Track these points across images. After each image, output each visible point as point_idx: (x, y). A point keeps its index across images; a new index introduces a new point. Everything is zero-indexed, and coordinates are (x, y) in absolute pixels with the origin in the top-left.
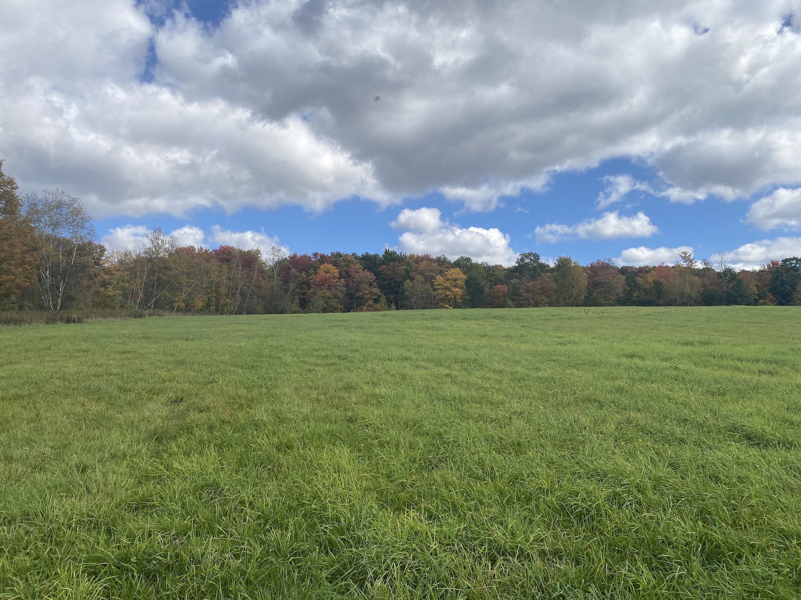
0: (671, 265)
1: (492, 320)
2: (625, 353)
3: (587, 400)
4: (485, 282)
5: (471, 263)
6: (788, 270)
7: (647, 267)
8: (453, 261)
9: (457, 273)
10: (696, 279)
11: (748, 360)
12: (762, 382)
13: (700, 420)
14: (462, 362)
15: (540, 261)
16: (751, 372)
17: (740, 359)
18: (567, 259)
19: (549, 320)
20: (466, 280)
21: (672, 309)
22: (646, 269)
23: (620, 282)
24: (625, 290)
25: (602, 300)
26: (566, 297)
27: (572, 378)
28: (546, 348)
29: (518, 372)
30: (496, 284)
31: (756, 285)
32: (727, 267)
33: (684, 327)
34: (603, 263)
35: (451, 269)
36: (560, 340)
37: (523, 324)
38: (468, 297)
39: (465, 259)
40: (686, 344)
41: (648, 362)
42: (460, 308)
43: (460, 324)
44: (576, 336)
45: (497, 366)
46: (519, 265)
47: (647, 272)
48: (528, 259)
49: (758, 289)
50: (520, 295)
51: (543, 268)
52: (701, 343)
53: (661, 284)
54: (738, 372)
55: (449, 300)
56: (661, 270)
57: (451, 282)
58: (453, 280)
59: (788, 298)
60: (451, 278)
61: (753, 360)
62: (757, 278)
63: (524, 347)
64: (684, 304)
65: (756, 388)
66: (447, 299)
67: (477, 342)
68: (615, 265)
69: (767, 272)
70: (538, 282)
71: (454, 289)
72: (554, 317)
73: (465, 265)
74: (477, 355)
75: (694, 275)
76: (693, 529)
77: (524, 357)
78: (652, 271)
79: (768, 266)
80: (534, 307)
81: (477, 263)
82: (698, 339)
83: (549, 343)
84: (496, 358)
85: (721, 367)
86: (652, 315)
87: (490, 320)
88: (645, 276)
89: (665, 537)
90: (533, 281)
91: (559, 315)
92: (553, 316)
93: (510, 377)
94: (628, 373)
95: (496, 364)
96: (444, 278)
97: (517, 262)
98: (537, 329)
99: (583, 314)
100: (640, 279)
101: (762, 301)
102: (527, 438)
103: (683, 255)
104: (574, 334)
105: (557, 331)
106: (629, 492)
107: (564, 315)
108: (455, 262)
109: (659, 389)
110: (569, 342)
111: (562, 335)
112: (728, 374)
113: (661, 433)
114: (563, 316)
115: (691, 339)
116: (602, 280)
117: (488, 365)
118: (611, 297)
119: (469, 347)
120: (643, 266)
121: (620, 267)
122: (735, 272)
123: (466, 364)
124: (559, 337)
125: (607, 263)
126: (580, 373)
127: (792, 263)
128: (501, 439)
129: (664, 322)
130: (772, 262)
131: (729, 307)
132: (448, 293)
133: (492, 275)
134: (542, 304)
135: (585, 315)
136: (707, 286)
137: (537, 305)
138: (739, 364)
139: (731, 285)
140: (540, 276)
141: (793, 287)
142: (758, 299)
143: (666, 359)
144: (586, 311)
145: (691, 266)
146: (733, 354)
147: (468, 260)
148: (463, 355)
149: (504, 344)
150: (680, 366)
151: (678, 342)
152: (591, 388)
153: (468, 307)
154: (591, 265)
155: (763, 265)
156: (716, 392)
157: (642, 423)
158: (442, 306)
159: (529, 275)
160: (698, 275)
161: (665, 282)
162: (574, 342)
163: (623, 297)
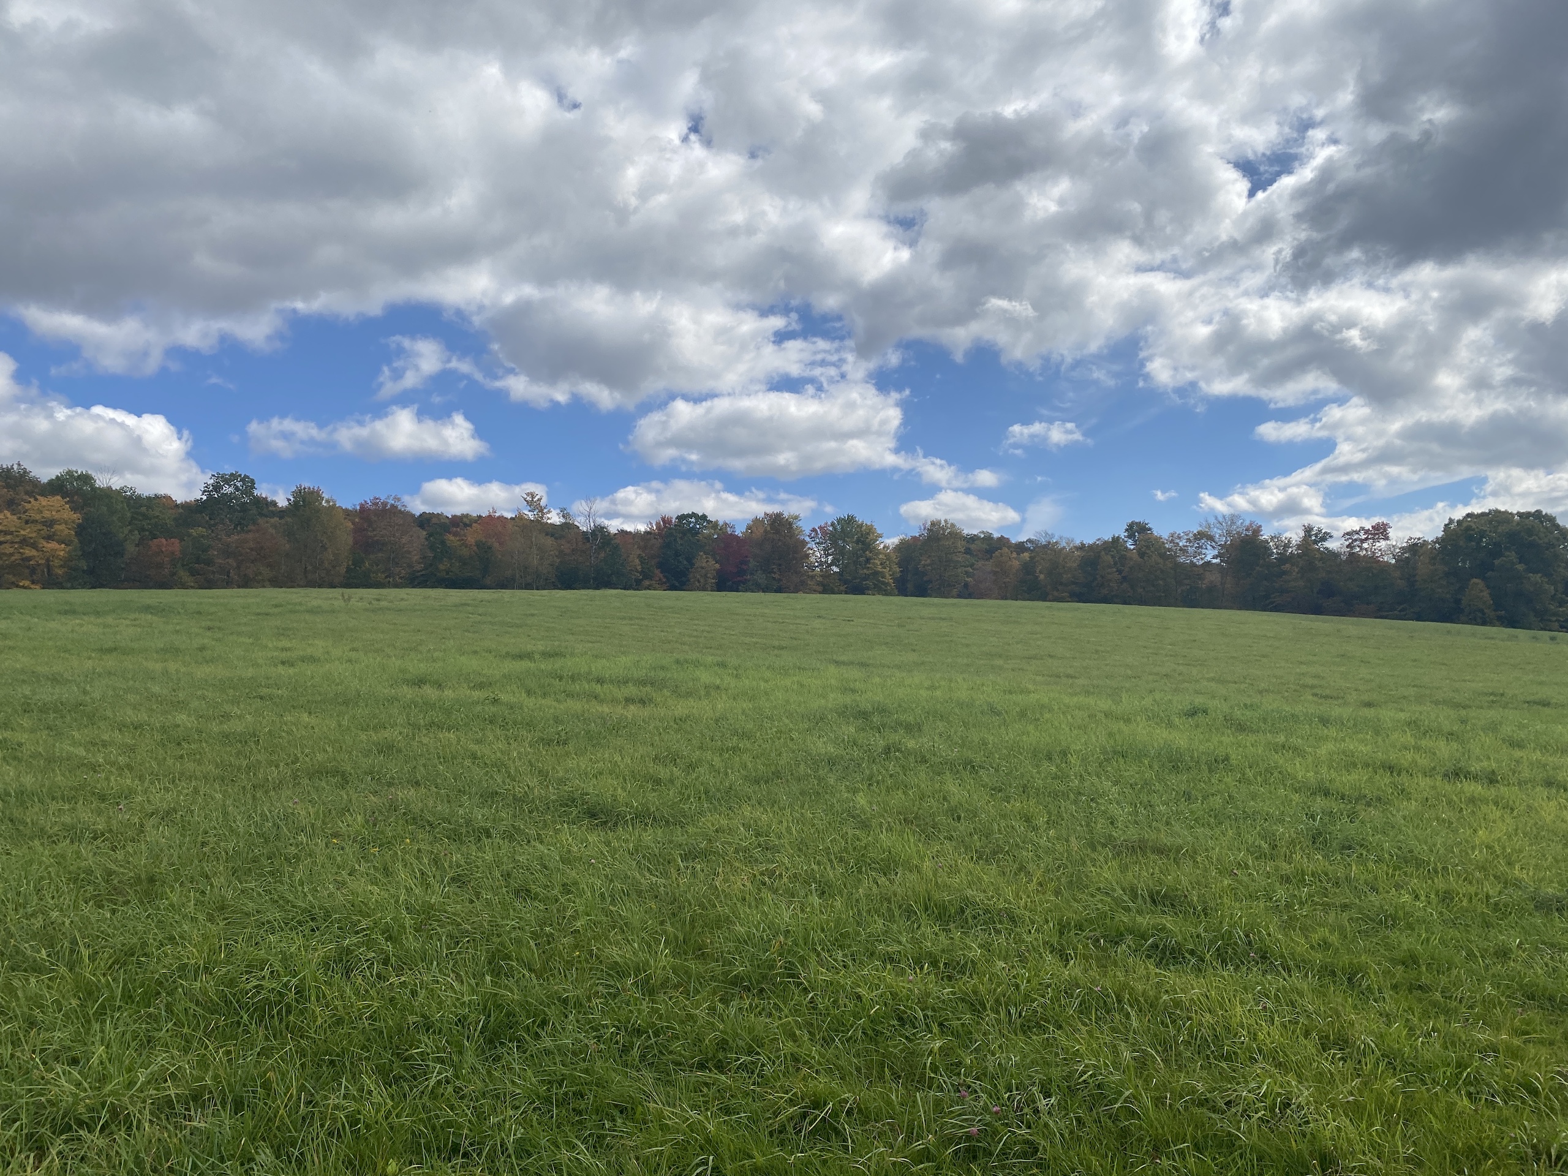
0: (509, 515)
1: (137, 615)
2: (407, 676)
3: (319, 773)
4: (126, 530)
5: (92, 486)
6: (684, 533)
7: (467, 516)
8: (44, 480)
9: (54, 507)
10: (549, 541)
11: (612, 682)
12: (627, 717)
13: (519, 791)
14: (44, 709)
15: (256, 492)
16: (614, 701)
17: (600, 681)
18: (312, 493)
19: (267, 614)
20: (79, 525)
21: (506, 594)
22: (465, 520)
23: (415, 542)
24: (425, 558)
25: (381, 576)
26: (309, 568)
27: (294, 730)
28: (250, 672)
29: (179, 726)
30: (155, 537)
31: (639, 556)
32: (597, 523)
33: (521, 627)
34: (385, 504)
35: (38, 497)
36: (284, 655)
37: (209, 623)
38: (83, 565)
39: (79, 476)
40: (520, 657)
41: (448, 693)
42: (62, 588)
43: (52, 625)
44: (318, 647)
45: (130, 715)
46: (210, 497)
47: (466, 525)
48: (230, 486)
49: (642, 563)
50: (209, 562)
51: (265, 506)
52: (547, 655)
53: (490, 548)
54: (594, 702)
55: (33, 571)
56: (491, 523)
57: (39, 527)
58: (44, 523)
59: (683, 579)
60: (38, 517)
61: (619, 681)
62: (642, 544)
63: (202, 672)
64: (528, 587)
65: (617, 728)
66: (28, 567)
67: (89, 664)
68: (407, 509)
69: (655, 534)
70: (250, 536)
71: (45, 544)
72: (277, 610)
73: (78, 491)
74: (85, 692)
75: (547, 534)
76: (473, 992)
77: (199, 693)
78: (474, 525)
79: (658, 524)
80: (239, 587)
81: (110, 488)
82: (541, 648)
83: (260, 661)
84: (131, 697)
85: (570, 695)
86: (468, 605)
87: (132, 616)
88: (462, 532)
89: (423, 1016)
90: (239, 533)
91: (289, 604)
92: (276, 606)
93: (158, 737)
94: (408, 715)
95: (130, 712)
96: (20, 518)
97: (205, 491)
98: (239, 634)
99: (339, 603)
100: (451, 538)
101: (647, 583)
102: (173, 864)
103: (529, 499)
104: (316, 642)
105: (282, 638)
106: (369, 944)
107: (300, 604)
108: (51, 482)
109: (459, 741)
110: (303, 659)
111: (289, 645)
112: (576, 706)
113: (449, 823)
114: (298, 608)
115: (529, 648)
116: (382, 536)
117: (109, 713)
118: (397, 570)
119: (66, 675)
120: (459, 514)
121: (418, 514)
122: (609, 533)
123: (52, 716)
124: (283, 649)
125: (392, 505)
126: (313, 721)
127: (690, 522)
128: (110, 873)
129: (490, 619)
130: (663, 519)
131: (598, 592)
132: (29, 552)
133: (145, 517)
134: (258, 582)
135: (342, 604)
136: (565, 554)
137: (246, 583)
138: (598, 688)
139: (602, 555)
140: (255, 523)
141: (690, 560)
142: (642, 580)
143: (481, 686)
144: (346, 597)
145: (542, 518)
146: (589, 673)
147: (86, 479)
148: (47, 694)
149: (158, 667)
150: (503, 697)
151: (507, 653)
152: (330, 749)
153: (83, 586)
154: (362, 506)
155: (651, 524)
156: (554, 740)
157: (416, 808)
158: (13, 583)
159: (231, 521)
160: (552, 535)
161: (496, 545)
162: (312, 659)
163: (421, 571)
